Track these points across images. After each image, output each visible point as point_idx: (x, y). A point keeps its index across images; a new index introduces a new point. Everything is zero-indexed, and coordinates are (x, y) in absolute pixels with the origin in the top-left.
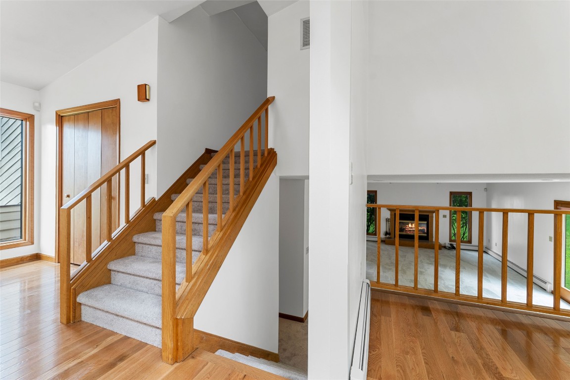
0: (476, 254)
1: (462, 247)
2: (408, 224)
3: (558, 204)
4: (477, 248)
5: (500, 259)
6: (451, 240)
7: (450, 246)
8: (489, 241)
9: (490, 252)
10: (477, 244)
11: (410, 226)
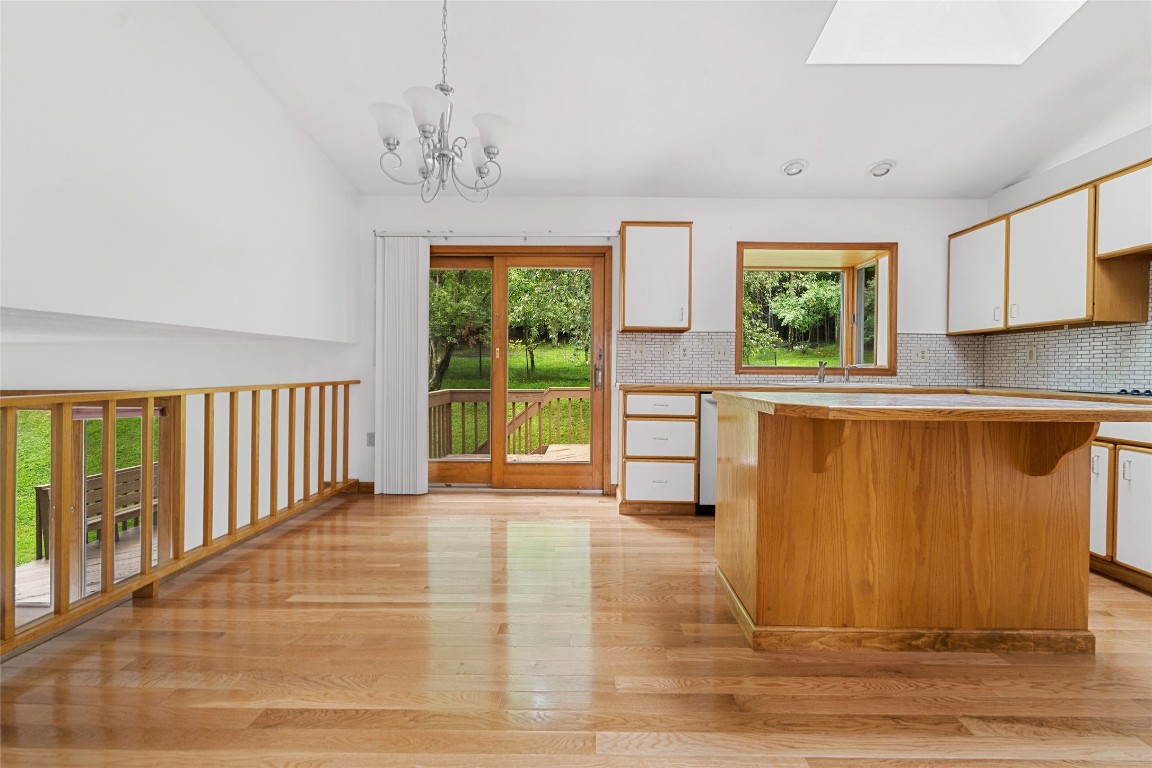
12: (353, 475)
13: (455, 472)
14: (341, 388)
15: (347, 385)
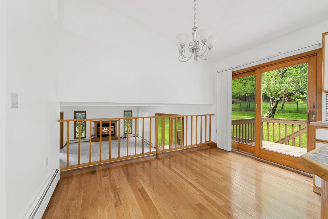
0: (134, 138)
1: (129, 136)
2: (104, 128)
3: (156, 114)
4: (134, 136)
5: (142, 139)
6: (124, 134)
7: (124, 137)
8: (138, 131)
9: (138, 136)
10: (135, 134)
11: (105, 129)
12: (212, 140)
13: (242, 147)
14: (208, 117)
15: (210, 115)
